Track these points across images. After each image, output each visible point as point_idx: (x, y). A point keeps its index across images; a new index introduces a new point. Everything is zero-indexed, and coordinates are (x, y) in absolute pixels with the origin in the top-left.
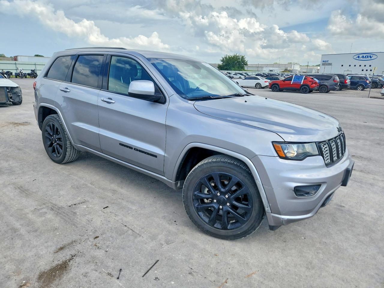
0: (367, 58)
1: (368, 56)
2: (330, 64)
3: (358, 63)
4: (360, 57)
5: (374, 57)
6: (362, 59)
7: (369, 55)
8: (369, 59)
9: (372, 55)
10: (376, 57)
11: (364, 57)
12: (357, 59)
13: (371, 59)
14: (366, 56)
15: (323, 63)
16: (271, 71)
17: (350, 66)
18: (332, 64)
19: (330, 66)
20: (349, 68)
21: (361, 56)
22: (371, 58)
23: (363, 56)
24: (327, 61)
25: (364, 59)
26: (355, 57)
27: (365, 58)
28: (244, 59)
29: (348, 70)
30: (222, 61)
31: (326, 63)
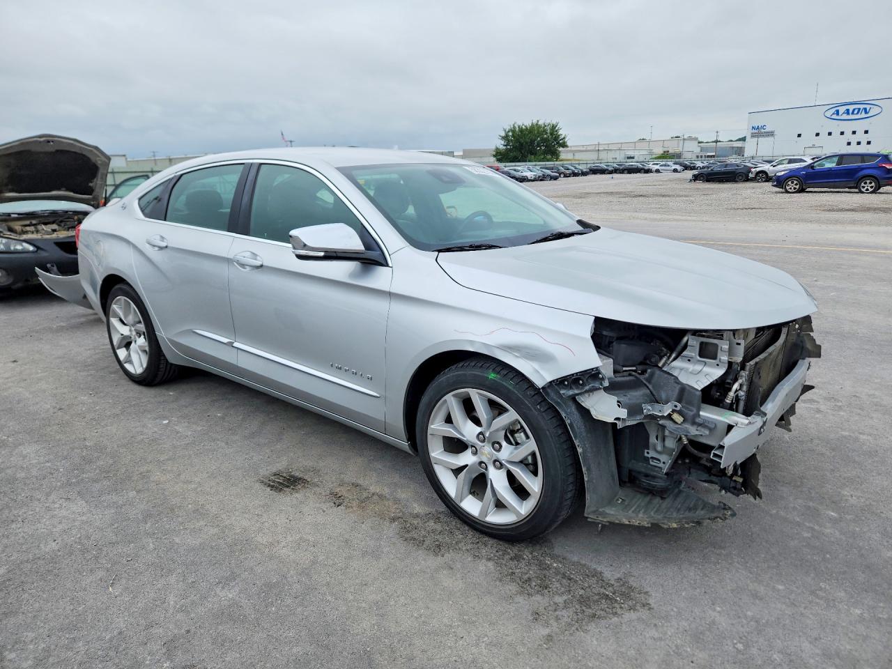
0: (858, 113)
1: (859, 109)
2: (771, 134)
3: (836, 127)
4: (840, 113)
5: (874, 111)
6: (845, 117)
7: (862, 107)
8: (863, 115)
9: (868, 107)
10: (880, 110)
11: (851, 112)
12: (833, 117)
13: (867, 116)
14: (854, 110)
15: (754, 131)
16: (628, 158)
17: (817, 135)
18: (775, 133)
19: (770, 139)
20: (817, 141)
21: (842, 109)
22: (866, 112)
23: (848, 110)
24: (763, 127)
25: (851, 117)
26: (828, 114)
27: (853, 113)
28: (556, 131)
29: (814, 146)
30: (503, 138)
31: (759, 132)
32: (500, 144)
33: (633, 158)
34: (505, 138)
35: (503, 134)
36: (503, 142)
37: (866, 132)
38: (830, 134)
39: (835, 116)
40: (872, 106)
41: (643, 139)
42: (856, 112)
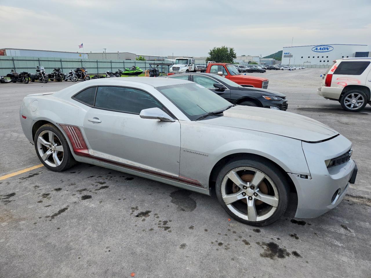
1: (325, 48)
2: (291, 56)
3: (316, 54)
4: (318, 49)
5: (330, 49)
6: (320, 51)
8: (326, 50)
9: (328, 47)
10: (332, 49)
11: (322, 49)
13: (328, 51)
17: (309, 57)
21: (319, 48)
22: (327, 49)
23: (321, 48)
24: (288, 53)
25: (322, 51)
26: (313, 49)
27: (322, 50)
29: (307, 62)
37: (327, 57)
38: (314, 57)
39: (316, 50)
40: (330, 47)
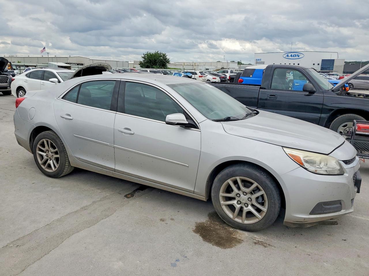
0: (295, 56)
2: (263, 63)
4: (289, 56)
5: (301, 56)
6: (290, 58)
7: (297, 54)
8: (297, 57)
9: (299, 54)
10: (303, 56)
13: (299, 58)
14: (294, 55)
16: (207, 69)
18: (265, 63)
21: (290, 55)
22: (298, 56)
23: (292, 55)
24: (260, 60)
25: (293, 58)
26: (285, 56)
27: (293, 56)
28: (166, 56)
30: (143, 57)
31: (258, 62)
32: (142, 60)
33: (208, 69)
34: (144, 58)
35: (143, 56)
36: (143, 59)
37: (298, 64)
38: (285, 64)
39: (287, 57)
40: (300, 54)
41: (219, 61)
42: (294, 56)
